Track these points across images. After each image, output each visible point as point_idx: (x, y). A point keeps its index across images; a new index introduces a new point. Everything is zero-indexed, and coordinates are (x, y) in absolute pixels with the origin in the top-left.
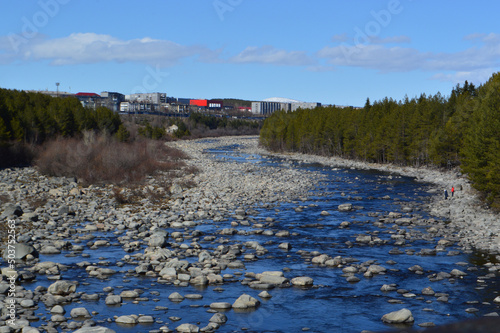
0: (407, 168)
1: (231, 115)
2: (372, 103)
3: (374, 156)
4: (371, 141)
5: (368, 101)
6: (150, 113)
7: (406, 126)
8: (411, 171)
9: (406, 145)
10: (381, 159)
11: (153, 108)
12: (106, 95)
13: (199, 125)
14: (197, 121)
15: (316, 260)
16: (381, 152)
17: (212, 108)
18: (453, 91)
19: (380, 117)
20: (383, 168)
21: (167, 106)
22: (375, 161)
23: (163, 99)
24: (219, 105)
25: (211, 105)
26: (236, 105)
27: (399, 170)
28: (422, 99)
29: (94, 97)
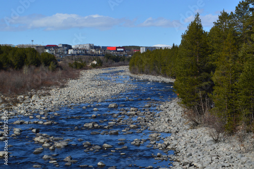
1: (128, 55)
6: (84, 55)
11: (86, 52)
12: (61, 46)
13: (109, 60)
14: (108, 58)
17: (119, 51)
21: (93, 50)
23: (92, 47)
24: (122, 50)
25: (118, 50)
26: (133, 49)
29: (55, 47)
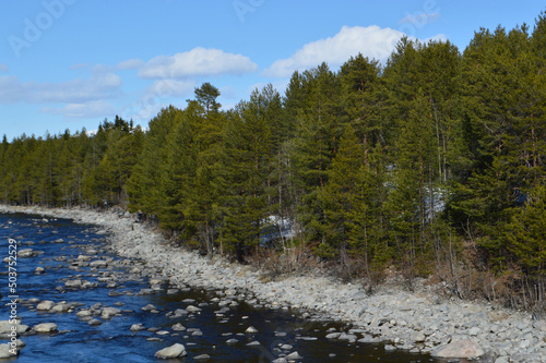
0: (58, 210)
2: (10, 141)
3: (17, 198)
4: (13, 181)
5: (5, 138)
7: (54, 165)
8: (63, 213)
9: (54, 185)
10: (25, 201)
15: (41, 306)
16: (25, 193)
18: (100, 127)
19: (22, 156)
20: (29, 210)
22: (18, 204)
27: (49, 212)
28: (66, 136)
